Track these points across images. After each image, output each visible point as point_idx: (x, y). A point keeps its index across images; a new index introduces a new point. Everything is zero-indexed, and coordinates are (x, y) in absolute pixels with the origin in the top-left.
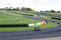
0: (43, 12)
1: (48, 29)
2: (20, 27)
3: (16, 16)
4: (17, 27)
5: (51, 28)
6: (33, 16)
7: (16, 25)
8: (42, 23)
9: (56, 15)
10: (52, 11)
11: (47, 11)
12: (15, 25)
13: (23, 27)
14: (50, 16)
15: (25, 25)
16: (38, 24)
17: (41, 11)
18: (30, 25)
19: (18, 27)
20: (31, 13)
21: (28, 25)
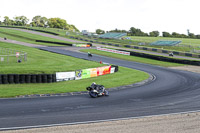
0: (104, 32)
1: (119, 90)
2: (26, 82)
3: (13, 45)
4: (15, 82)
5: (128, 88)
6: (71, 45)
7: (15, 76)
8: (102, 69)
9: (147, 44)
10: (134, 32)
11: (116, 31)
12: (9, 76)
13: (38, 81)
14: (126, 46)
15: (43, 76)
16: (89, 73)
17: (98, 32)
18: (60, 76)
19: (21, 82)
20: (66, 36)
21: (54, 76)
